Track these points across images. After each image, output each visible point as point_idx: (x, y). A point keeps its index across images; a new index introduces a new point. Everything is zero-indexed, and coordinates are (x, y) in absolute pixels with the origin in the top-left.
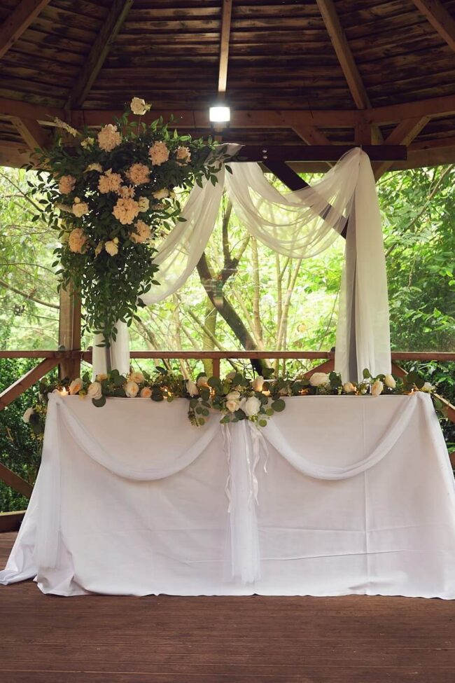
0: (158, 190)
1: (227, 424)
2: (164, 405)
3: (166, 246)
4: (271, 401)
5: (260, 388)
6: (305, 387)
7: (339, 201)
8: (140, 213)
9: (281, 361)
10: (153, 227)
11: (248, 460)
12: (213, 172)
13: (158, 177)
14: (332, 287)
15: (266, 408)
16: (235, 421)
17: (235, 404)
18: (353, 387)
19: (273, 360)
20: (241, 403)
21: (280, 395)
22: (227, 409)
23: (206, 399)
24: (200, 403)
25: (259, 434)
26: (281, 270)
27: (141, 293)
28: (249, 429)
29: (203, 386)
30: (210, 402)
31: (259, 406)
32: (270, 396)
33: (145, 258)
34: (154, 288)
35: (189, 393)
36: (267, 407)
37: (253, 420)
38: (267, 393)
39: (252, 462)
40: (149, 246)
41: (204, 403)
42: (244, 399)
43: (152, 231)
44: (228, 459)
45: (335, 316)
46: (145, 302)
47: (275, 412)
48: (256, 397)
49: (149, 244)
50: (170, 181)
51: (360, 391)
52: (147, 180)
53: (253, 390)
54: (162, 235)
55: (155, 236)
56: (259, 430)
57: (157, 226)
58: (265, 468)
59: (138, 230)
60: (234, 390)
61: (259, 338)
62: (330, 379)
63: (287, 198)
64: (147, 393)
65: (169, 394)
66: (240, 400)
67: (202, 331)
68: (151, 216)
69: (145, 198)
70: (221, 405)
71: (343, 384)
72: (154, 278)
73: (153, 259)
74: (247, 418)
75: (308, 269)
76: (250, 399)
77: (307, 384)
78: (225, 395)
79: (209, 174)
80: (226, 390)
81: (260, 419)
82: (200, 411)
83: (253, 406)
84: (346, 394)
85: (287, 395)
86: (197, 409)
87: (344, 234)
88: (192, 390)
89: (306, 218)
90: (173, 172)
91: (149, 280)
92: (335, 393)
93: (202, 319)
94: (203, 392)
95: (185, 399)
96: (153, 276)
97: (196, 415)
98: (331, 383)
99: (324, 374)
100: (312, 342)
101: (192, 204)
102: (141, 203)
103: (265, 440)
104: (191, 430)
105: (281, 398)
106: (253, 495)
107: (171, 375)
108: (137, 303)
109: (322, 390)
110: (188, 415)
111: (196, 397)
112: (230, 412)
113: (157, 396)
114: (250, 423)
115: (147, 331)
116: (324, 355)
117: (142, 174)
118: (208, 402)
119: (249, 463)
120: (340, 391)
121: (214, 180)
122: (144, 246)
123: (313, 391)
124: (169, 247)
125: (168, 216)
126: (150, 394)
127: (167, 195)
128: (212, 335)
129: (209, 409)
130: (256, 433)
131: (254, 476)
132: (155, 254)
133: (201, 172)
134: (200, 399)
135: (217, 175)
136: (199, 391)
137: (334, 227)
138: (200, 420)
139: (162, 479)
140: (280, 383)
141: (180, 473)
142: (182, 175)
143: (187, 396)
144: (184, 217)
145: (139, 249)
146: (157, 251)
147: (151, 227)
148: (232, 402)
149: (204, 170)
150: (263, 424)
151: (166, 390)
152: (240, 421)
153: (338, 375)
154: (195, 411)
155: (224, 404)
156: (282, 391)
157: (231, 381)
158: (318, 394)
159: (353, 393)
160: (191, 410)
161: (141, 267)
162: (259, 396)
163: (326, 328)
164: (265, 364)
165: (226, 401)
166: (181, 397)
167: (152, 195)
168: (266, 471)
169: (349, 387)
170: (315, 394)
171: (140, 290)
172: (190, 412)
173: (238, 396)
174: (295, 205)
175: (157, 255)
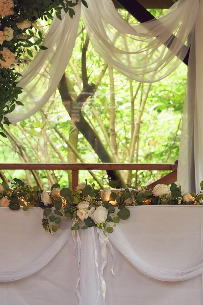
0: (21, 21)
1: (77, 230)
2: (20, 213)
3: (29, 71)
4: (117, 210)
5: (108, 198)
6: (149, 197)
7: (182, 32)
8: (5, 41)
9: (134, 172)
10: (18, 54)
11: (96, 263)
12: (71, 6)
13: (22, 10)
14: (178, 108)
15: (112, 216)
16: (84, 228)
17: (84, 212)
18: (192, 198)
19: (126, 171)
20: (90, 212)
21: (125, 205)
22: (78, 217)
23: (58, 209)
24: (53, 212)
25: (107, 239)
26: (134, 94)
27: (6, 112)
28: (97, 235)
29: (56, 197)
30: (62, 210)
31: (107, 214)
32: (116, 206)
33: (10, 82)
34: (18, 108)
35: (43, 203)
36: (114, 216)
37: (100, 227)
38: (114, 203)
39: (100, 265)
40: (14, 71)
41: (57, 211)
42: (93, 208)
43: (16, 58)
44: (79, 262)
45: (180, 132)
46: (10, 120)
47: (121, 220)
48: (104, 206)
49: (13, 69)
50: (32, 13)
51: (198, 201)
52: (12, 13)
53: (101, 200)
54: (25, 61)
55: (19, 62)
56: (106, 236)
57: (20, 53)
58: (112, 271)
59: (4, 57)
60: (84, 200)
61: (114, 152)
62: (171, 190)
63: (136, 29)
64: (5, 202)
65: (25, 203)
66: (89, 209)
67: (66, 146)
68: (15, 44)
69: (10, 28)
70: (72, 213)
71: (182, 194)
72: (18, 100)
73: (17, 82)
74: (96, 225)
75: (157, 93)
76: (98, 208)
77: (150, 195)
78: (76, 205)
79: (67, 7)
80: (76, 200)
81: (107, 226)
82: (53, 218)
83: (100, 215)
84: (186, 204)
85: (131, 205)
86: (50, 218)
87: (186, 61)
88: (46, 200)
89: (153, 47)
90: (35, 6)
91: (14, 100)
92: (175, 202)
93: (67, 135)
94: (55, 202)
95: (40, 208)
96: (17, 98)
97: (50, 222)
98: (172, 194)
99: (166, 186)
100: (161, 155)
101: (53, 33)
102: (6, 33)
103: (111, 246)
104: (44, 236)
105: (127, 207)
106: (101, 294)
107: (27, 187)
108: (3, 121)
109: (164, 200)
110: (42, 223)
111: (50, 206)
112: (81, 220)
113: (14, 205)
114: (98, 230)
115: (17, 146)
116: (169, 167)
117: (8, 7)
118: (60, 211)
119: (97, 266)
120: (180, 201)
121: (72, 13)
122: (9, 71)
123: (155, 200)
124: (33, 72)
125: (30, 44)
126: (8, 204)
127: (29, 26)
128: (74, 149)
129: (61, 217)
130: (104, 239)
131: (102, 278)
132: (19, 78)
133: (60, 6)
134: (53, 208)
135: (75, 8)
136: (52, 201)
137: (177, 55)
138: (53, 227)
139: (18, 280)
140: (126, 194)
141: (35, 275)
142: (43, 8)
143: (42, 205)
144: (45, 46)
145: (4, 74)
146: (21, 75)
147: (16, 54)
148: (82, 211)
149: (63, 4)
150: (110, 230)
151: (22, 200)
152: (89, 228)
153: (178, 187)
154: (49, 220)
155: (74, 213)
156: (128, 201)
157: (81, 192)
158: (160, 204)
159: (192, 203)
160: (45, 218)
161: (6, 90)
162: (107, 205)
163: (173, 142)
164: (119, 175)
165: (77, 210)
166: (36, 206)
167: (16, 26)
168: (113, 274)
169: (188, 197)
170: (157, 204)
171: (6, 109)
172: (44, 220)
173: (87, 205)
174: (144, 35)
175: (21, 80)
